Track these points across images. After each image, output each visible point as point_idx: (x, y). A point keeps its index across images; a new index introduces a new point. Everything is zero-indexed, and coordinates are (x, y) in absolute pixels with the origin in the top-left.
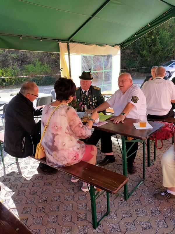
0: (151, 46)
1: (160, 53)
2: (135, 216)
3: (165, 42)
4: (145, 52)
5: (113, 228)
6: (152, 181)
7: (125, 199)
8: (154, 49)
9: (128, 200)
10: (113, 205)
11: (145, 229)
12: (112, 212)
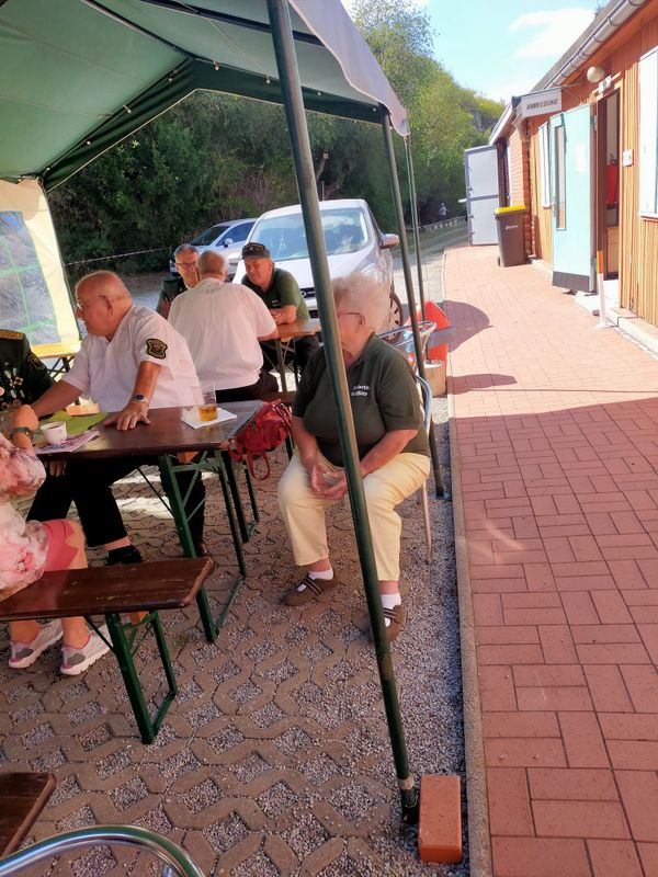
0: (136, 174)
1: (174, 200)
2: (249, 667)
3: (183, 161)
4: (123, 197)
5: (201, 716)
6: (267, 574)
7: (210, 640)
8: (150, 185)
9: (217, 642)
10: (180, 670)
11: (283, 680)
12: (185, 685)
